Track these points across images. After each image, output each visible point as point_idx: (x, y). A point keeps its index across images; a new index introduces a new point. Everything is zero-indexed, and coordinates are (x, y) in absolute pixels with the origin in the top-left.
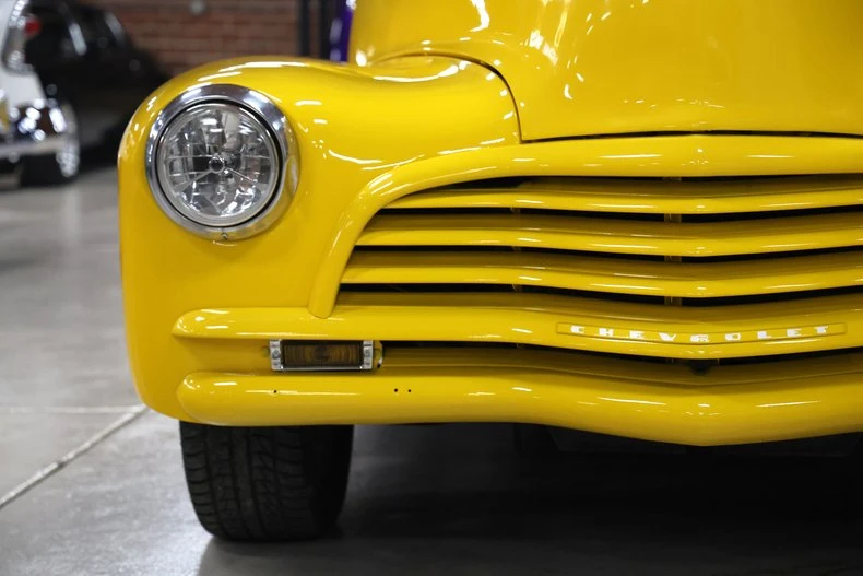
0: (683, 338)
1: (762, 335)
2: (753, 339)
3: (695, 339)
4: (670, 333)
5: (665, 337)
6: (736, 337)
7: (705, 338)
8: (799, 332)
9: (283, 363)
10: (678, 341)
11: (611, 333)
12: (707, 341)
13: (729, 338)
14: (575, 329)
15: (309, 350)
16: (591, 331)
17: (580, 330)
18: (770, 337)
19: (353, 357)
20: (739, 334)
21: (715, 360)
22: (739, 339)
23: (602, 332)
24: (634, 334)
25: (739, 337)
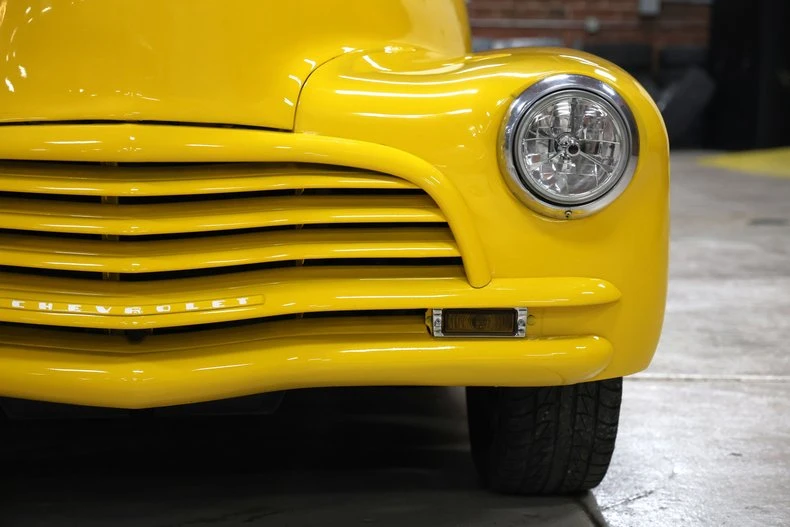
0: (117, 311)
1: (190, 306)
2: (183, 310)
3: (128, 311)
4: (106, 306)
5: (101, 310)
6: (167, 308)
7: (138, 310)
8: (223, 303)
10: (113, 313)
11: (50, 306)
12: (139, 312)
13: (160, 309)
14: (16, 304)
16: (31, 305)
17: (21, 304)
18: (196, 308)
20: (169, 307)
21: (149, 329)
22: (169, 310)
23: (42, 306)
24: (72, 308)
25: (169, 309)
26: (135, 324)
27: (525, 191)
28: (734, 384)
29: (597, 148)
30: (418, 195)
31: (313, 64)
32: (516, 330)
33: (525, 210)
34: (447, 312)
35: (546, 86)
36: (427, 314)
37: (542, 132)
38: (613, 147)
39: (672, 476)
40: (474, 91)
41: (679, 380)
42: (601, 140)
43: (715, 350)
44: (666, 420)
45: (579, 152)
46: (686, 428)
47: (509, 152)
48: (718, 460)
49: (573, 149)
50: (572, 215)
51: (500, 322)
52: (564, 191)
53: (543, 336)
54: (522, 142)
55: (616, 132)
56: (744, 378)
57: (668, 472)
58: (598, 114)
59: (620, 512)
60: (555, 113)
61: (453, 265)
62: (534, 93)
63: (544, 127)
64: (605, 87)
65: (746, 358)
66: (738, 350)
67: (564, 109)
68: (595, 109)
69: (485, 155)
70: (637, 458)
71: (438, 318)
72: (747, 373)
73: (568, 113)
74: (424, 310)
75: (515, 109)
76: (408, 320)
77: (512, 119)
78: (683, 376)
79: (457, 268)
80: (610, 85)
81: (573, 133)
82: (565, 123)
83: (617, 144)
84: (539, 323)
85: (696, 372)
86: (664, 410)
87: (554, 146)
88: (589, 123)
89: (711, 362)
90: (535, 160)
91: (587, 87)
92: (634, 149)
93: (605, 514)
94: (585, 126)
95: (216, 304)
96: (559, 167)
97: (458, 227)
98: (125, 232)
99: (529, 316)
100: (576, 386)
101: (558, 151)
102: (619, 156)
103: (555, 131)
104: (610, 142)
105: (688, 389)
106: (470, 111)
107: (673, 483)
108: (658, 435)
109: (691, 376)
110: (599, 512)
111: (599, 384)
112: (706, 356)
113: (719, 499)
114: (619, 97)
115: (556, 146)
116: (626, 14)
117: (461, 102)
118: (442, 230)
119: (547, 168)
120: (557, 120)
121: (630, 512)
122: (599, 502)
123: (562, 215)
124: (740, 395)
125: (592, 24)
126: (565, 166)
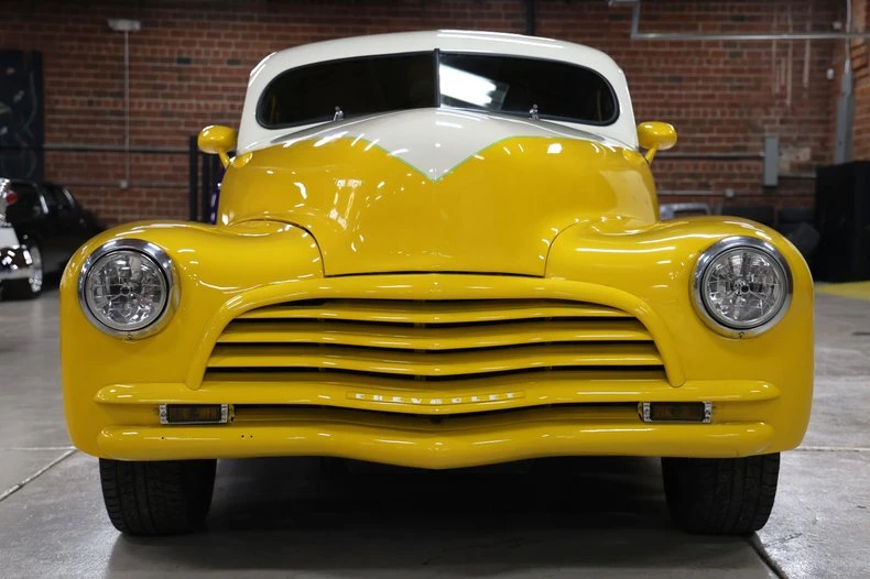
0: (425, 402)
1: (474, 399)
2: (470, 401)
3: (433, 402)
4: (418, 398)
5: (415, 401)
7: (439, 401)
8: (497, 397)
9: (168, 419)
10: (423, 403)
11: (381, 398)
12: (440, 403)
13: (454, 401)
14: (358, 396)
15: (185, 410)
16: (368, 397)
17: (362, 396)
18: (479, 400)
19: (214, 414)
21: (446, 415)
22: (460, 402)
23: (376, 398)
24: (395, 399)
25: (460, 400)
26: (437, 411)
27: (709, 319)
28: (854, 454)
29: (761, 288)
30: (632, 322)
31: (557, 231)
32: (704, 417)
33: (710, 332)
34: (654, 405)
35: (724, 244)
36: (639, 405)
37: (721, 277)
38: (773, 287)
39: (815, 522)
40: (673, 248)
41: (813, 450)
42: (765, 283)
43: (836, 428)
44: (806, 480)
45: (749, 291)
46: (822, 487)
47: (698, 290)
48: (849, 511)
49: (745, 289)
50: (744, 336)
51: (691, 412)
52: (739, 319)
53: (723, 422)
54: (707, 283)
55: (775, 276)
56: (861, 449)
57: (811, 519)
58: (762, 263)
59: (779, 549)
60: (731, 264)
61: (658, 371)
62: (714, 249)
63: (723, 274)
64: (766, 244)
65: (861, 435)
66: (854, 428)
67: (737, 261)
68: (759, 260)
69: (681, 293)
70: (788, 508)
71: (647, 408)
72: (862, 446)
73: (739, 263)
74: (637, 403)
75: (702, 260)
76: (625, 410)
77: (699, 268)
78: (816, 448)
79: (660, 373)
80: (770, 243)
81: (744, 278)
82: (737, 271)
83: (777, 285)
84: (721, 413)
85: (824, 445)
86: (803, 473)
87: (731, 287)
88: (754, 270)
89: (837, 438)
90: (718, 296)
91: (753, 245)
92: (789, 288)
93: (767, 550)
94: (752, 273)
95: (492, 397)
96: (734, 301)
97: (661, 344)
98: (430, 347)
99: (713, 408)
100: (746, 459)
101: (733, 290)
102: (778, 293)
103: (731, 276)
104: (771, 284)
105: (821, 457)
106: (669, 262)
107: (817, 527)
108: (802, 491)
109: (822, 448)
110: (763, 548)
111: (763, 457)
112: (831, 433)
113: (852, 541)
114: (777, 252)
115: (732, 286)
116: (754, 186)
117: (663, 255)
118: (649, 346)
119: (726, 302)
120: (732, 268)
121: (786, 548)
122: (762, 541)
123: (738, 336)
124: (859, 462)
125: (730, 193)
126: (738, 301)
